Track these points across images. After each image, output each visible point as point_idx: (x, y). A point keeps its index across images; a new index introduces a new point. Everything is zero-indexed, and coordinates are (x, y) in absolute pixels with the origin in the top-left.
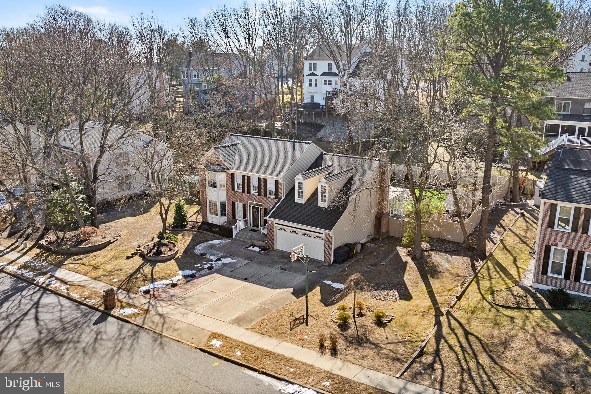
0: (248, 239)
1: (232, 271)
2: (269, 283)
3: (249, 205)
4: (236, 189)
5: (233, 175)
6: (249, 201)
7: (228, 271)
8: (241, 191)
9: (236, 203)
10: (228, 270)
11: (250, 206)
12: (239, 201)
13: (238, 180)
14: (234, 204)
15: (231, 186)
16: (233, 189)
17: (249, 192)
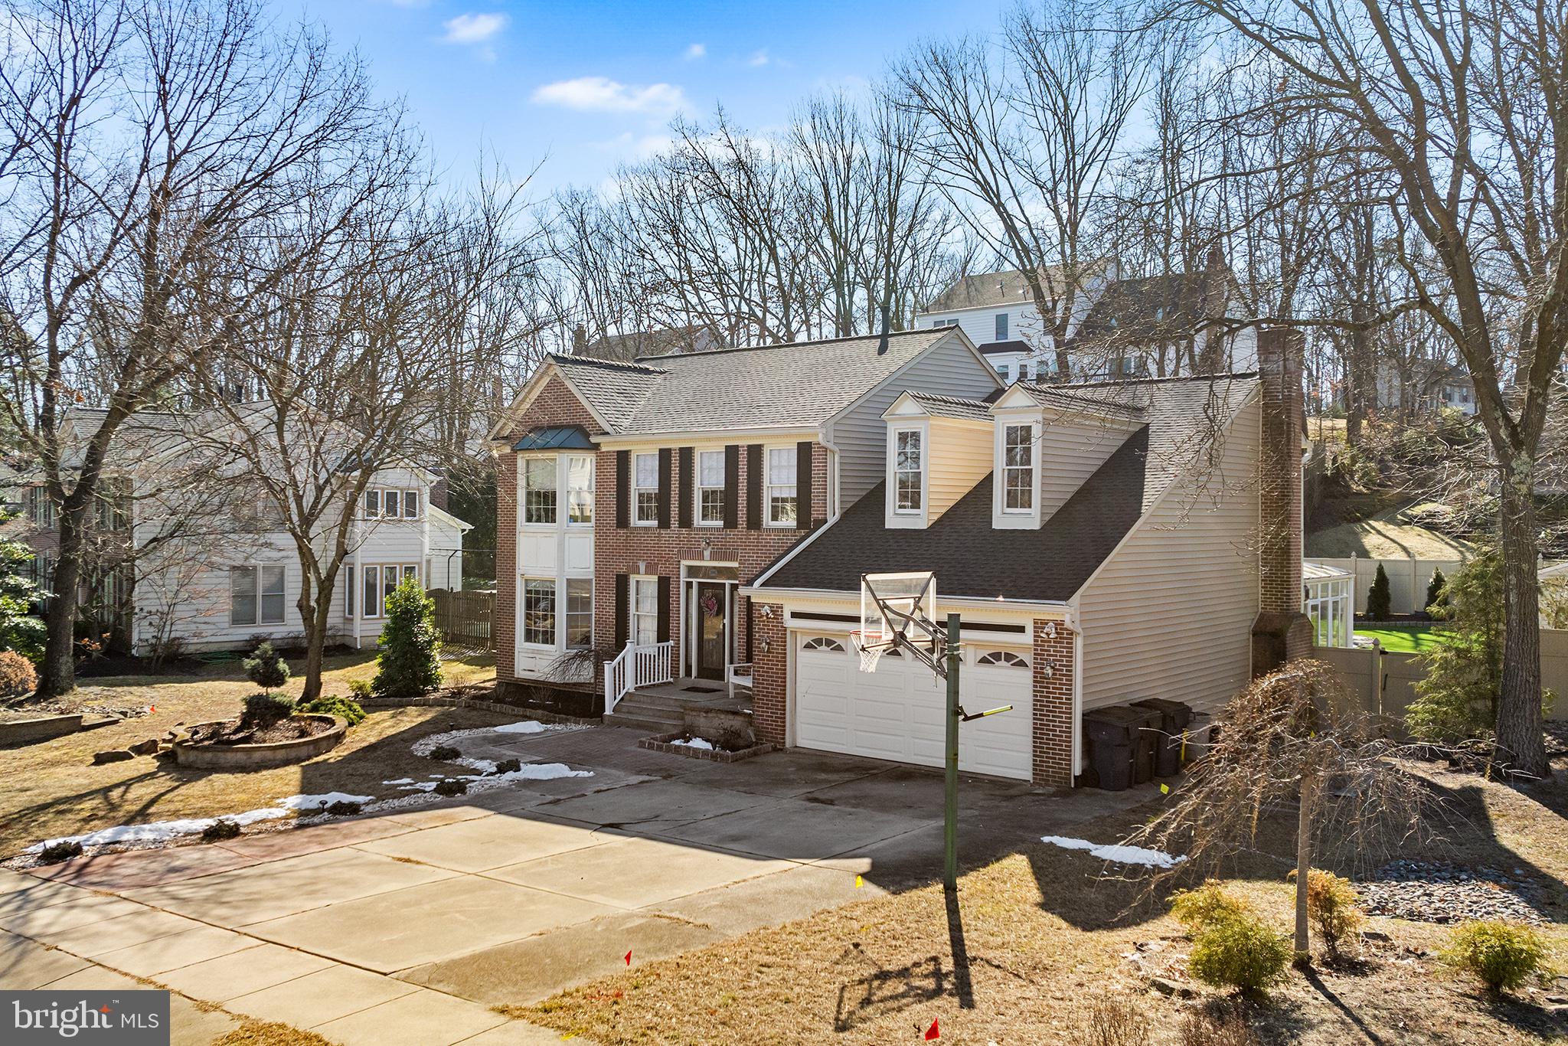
0: (669, 715)
1: (556, 802)
2: (735, 839)
3: (683, 579)
4: (634, 520)
5: (623, 458)
6: (685, 563)
7: (534, 803)
8: (654, 523)
9: (633, 579)
10: (532, 799)
11: (689, 585)
12: (642, 567)
13: (644, 479)
14: (622, 583)
15: (613, 509)
16: (622, 521)
17: (686, 521)
